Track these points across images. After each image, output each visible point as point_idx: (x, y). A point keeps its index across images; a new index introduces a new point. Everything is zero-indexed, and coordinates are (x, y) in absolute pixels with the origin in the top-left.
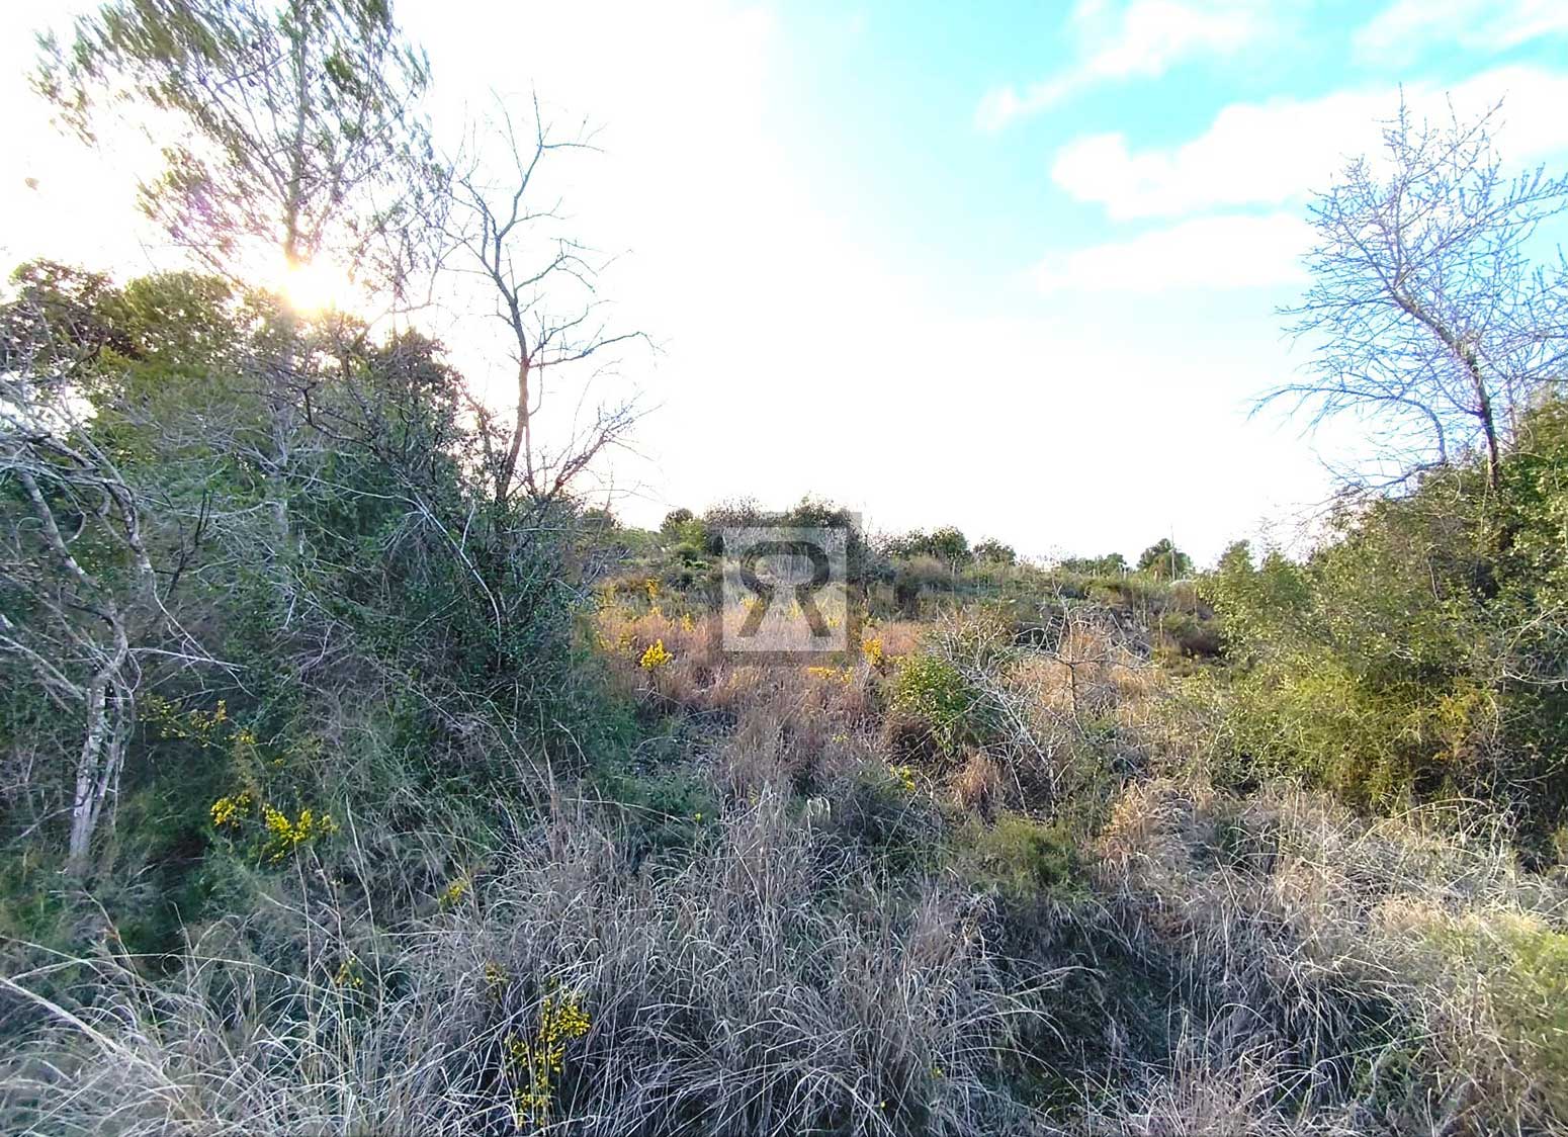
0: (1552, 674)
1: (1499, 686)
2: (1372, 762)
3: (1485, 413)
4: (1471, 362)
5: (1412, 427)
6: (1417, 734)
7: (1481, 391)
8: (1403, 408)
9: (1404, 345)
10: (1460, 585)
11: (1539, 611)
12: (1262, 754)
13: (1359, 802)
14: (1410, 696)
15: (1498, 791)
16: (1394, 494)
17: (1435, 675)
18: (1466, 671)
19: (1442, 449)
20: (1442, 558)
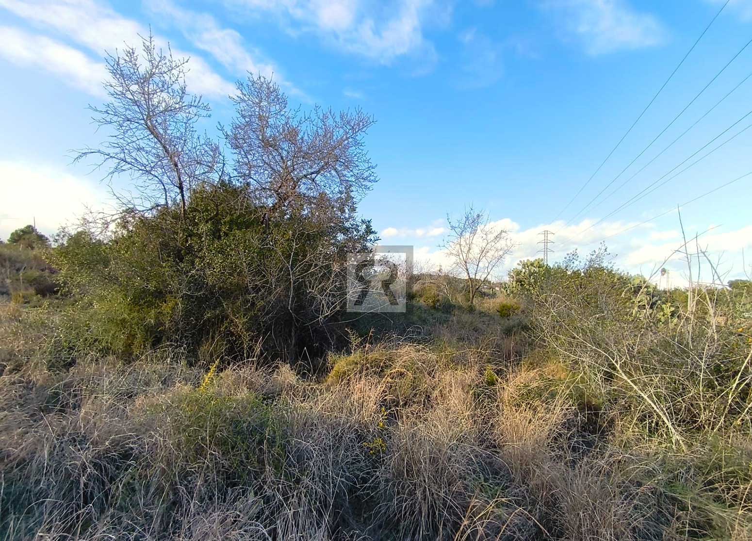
0: (199, 292)
1: (182, 297)
2: (134, 336)
3: (181, 188)
4: (176, 165)
5: (153, 187)
6: (152, 321)
7: (180, 179)
8: (150, 178)
9: (150, 149)
10: (170, 257)
11: (195, 268)
12: (80, 343)
13: (128, 356)
14: (150, 305)
15: (181, 339)
16: (146, 215)
17: (160, 295)
18: (171, 292)
19: (166, 199)
20: (164, 245)
